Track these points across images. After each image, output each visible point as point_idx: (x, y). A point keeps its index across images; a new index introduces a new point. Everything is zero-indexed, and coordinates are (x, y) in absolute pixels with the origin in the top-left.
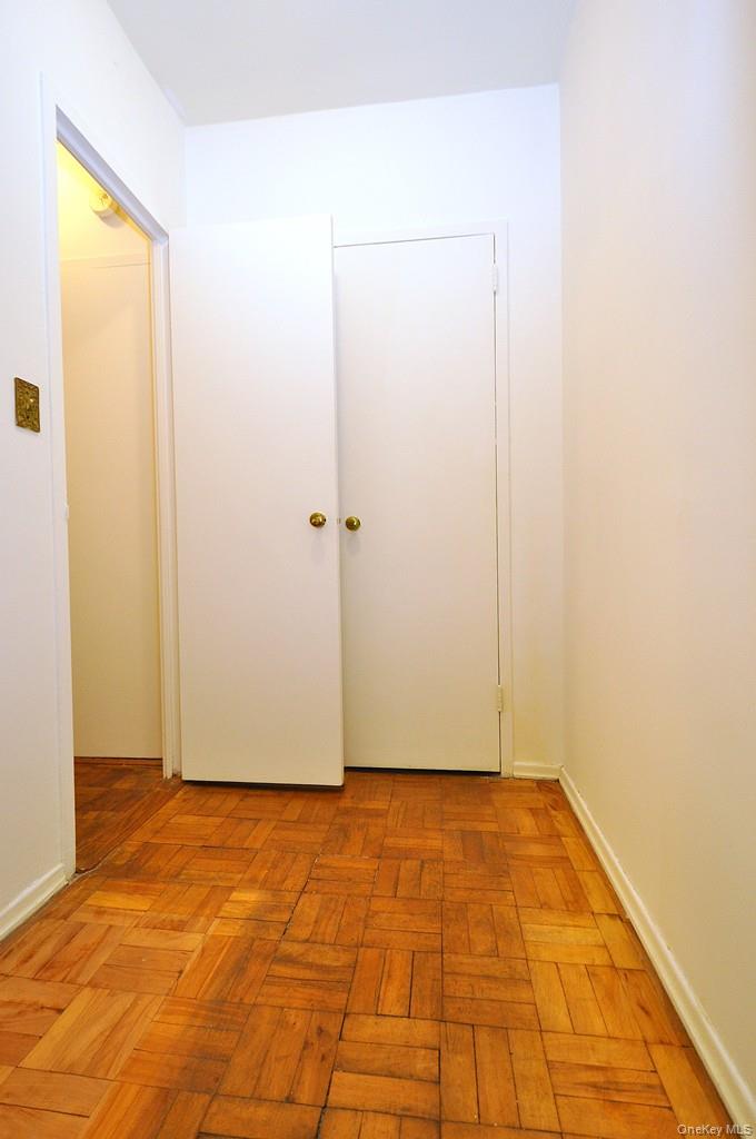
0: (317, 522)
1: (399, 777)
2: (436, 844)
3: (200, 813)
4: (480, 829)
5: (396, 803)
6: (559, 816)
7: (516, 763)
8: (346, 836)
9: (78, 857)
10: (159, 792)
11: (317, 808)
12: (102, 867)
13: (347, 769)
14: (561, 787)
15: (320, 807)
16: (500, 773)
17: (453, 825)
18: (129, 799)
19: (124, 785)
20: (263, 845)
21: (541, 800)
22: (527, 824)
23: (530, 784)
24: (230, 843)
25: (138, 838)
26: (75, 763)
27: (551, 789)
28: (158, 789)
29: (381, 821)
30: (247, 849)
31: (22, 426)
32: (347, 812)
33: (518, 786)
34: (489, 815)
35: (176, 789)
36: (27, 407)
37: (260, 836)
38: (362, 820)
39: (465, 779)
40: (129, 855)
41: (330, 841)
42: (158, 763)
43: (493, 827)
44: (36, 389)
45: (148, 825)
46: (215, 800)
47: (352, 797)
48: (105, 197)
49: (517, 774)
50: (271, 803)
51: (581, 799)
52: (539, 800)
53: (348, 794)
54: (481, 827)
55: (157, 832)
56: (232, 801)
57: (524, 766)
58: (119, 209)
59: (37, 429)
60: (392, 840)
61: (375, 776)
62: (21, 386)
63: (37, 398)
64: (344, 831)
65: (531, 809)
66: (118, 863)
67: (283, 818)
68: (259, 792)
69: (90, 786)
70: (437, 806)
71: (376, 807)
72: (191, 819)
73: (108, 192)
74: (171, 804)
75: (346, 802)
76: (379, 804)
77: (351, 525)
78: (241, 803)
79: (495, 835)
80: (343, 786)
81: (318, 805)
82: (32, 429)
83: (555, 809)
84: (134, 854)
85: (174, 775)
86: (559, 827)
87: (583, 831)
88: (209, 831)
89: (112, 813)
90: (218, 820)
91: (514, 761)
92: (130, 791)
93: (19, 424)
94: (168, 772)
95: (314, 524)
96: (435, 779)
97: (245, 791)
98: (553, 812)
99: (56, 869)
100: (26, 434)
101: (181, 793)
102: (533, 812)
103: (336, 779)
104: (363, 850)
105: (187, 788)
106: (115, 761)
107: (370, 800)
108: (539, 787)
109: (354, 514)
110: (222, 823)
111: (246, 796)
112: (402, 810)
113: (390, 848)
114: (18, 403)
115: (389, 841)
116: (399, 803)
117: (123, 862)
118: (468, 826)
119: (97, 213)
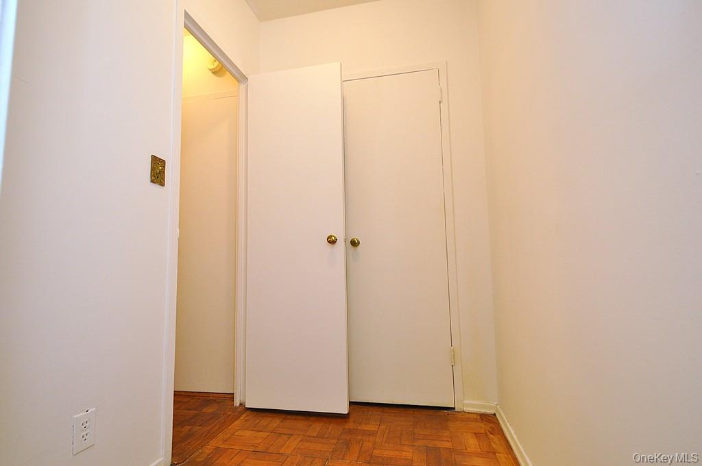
0: (332, 241)
1: (386, 409)
2: (409, 455)
3: (255, 429)
4: (439, 446)
5: (383, 427)
6: (495, 439)
7: (466, 402)
8: (347, 447)
9: (173, 455)
10: (230, 415)
11: (330, 428)
12: (189, 462)
13: (351, 403)
14: (497, 420)
15: (333, 429)
16: (454, 408)
17: (420, 443)
18: (212, 418)
19: (210, 410)
20: (293, 451)
21: (483, 427)
22: (472, 443)
23: (475, 417)
24: (271, 450)
25: (213, 444)
26: (174, 395)
27: (490, 420)
28: (229, 413)
29: (372, 439)
30: (282, 454)
31: (154, 183)
32: (350, 431)
33: (467, 417)
34: (446, 436)
35: (241, 414)
36: (158, 172)
37: (291, 445)
38: (359, 437)
39: (431, 412)
40: (206, 455)
41: (336, 450)
42: (231, 397)
43: (448, 445)
44: (164, 162)
45: (221, 436)
46: (264, 421)
47: (354, 422)
48: (215, 61)
49: (467, 409)
50: (301, 424)
51: (510, 427)
52: (481, 427)
53: (351, 420)
54: (439, 444)
55: (226, 441)
56: (276, 422)
57: (470, 404)
58: (223, 67)
59: (163, 185)
60: (377, 451)
61: (371, 409)
62: (154, 159)
63: (164, 167)
64: (348, 444)
65: (475, 433)
66: (198, 460)
67: (307, 434)
68: (294, 417)
69: (188, 410)
70: (411, 429)
71: (369, 429)
72: (248, 433)
73: (216, 58)
74: (237, 422)
75: (350, 425)
76: (371, 427)
77: (354, 244)
78: (282, 424)
79: (450, 450)
80: (348, 414)
81: (331, 427)
82: (160, 184)
83: (492, 434)
84: (209, 455)
85: (241, 404)
86: (494, 446)
87: (512, 449)
88: (259, 441)
89: (199, 428)
90: (264, 435)
91: (464, 400)
92: (211, 414)
93: (152, 181)
94: (237, 403)
95: (329, 242)
96: (411, 411)
97: (284, 416)
98: (491, 436)
99: (158, 461)
100: (156, 187)
101: (244, 415)
102: (477, 435)
103: (344, 410)
104: (358, 458)
105: (248, 413)
106: (205, 395)
107: (366, 424)
108: (481, 418)
109: (356, 237)
110: (268, 436)
111: (285, 419)
112: (387, 431)
113: (376, 457)
114: (153, 169)
115: (376, 452)
116: (385, 427)
117: (202, 459)
118: (431, 444)
119: (210, 70)
